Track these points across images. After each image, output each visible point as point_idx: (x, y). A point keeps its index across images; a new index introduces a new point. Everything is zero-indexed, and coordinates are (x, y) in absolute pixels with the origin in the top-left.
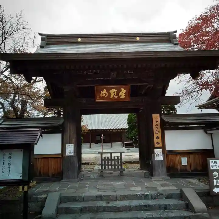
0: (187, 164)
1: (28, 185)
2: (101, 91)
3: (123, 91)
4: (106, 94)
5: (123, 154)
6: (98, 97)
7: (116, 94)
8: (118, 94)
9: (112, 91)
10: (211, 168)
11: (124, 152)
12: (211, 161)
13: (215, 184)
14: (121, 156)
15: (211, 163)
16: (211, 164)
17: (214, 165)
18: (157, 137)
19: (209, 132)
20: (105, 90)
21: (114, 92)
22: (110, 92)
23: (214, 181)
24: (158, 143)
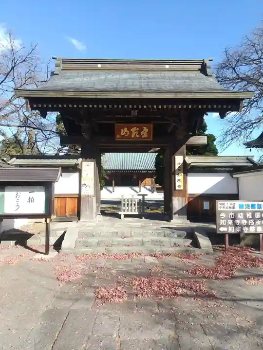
0: (209, 208)
1: (50, 218)
2: (122, 130)
3: (146, 130)
4: (127, 133)
5: (146, 197)
6: (118, 136)
7: (137, 133)
8: (139, 134)
9: (134, 130)
10: (219, 209)
11: (147, 195)
12: (219, 202)
13: (221, 224)
14: (143, 198)
15: (219, 204)
16: (219, 206)
17: (222, 206)
18: (179, 180)
19: (234, 176)
20: (126, 129)
21: (136, 131)
22: (132, 130)
23: (221, 221)
24: (179, 186)
